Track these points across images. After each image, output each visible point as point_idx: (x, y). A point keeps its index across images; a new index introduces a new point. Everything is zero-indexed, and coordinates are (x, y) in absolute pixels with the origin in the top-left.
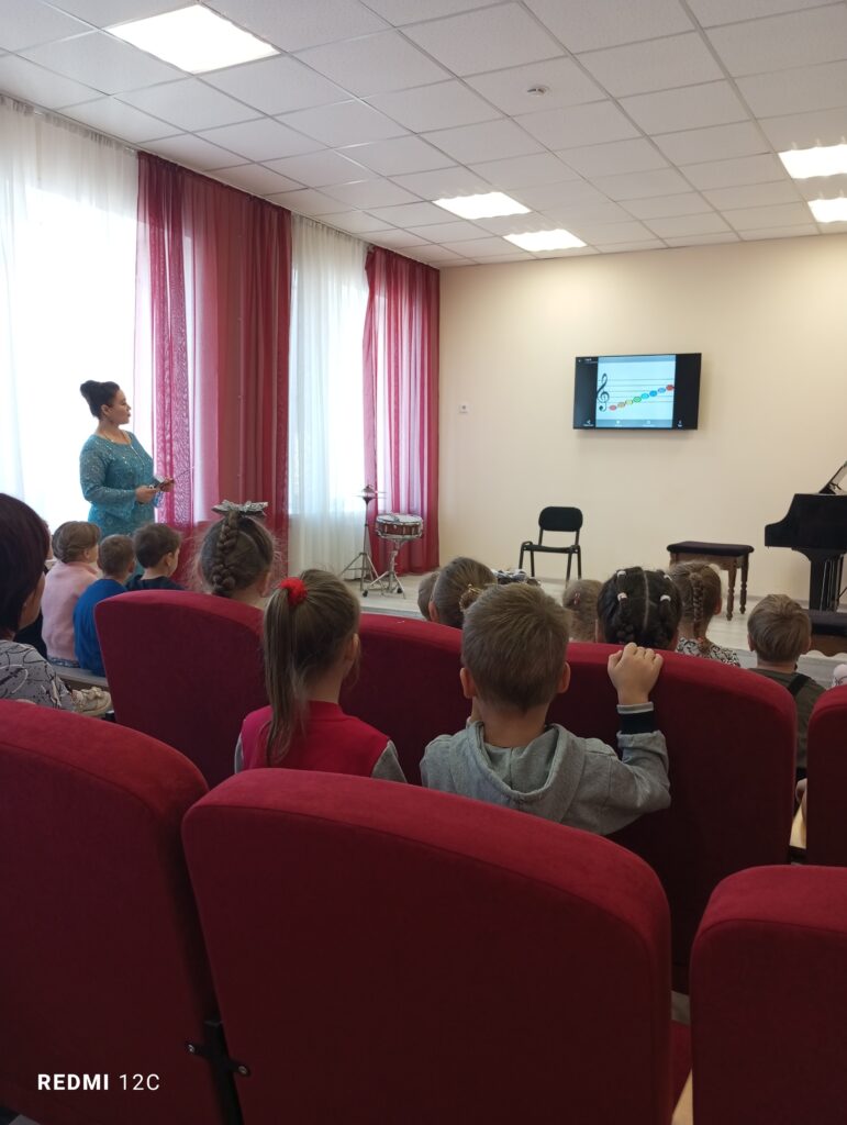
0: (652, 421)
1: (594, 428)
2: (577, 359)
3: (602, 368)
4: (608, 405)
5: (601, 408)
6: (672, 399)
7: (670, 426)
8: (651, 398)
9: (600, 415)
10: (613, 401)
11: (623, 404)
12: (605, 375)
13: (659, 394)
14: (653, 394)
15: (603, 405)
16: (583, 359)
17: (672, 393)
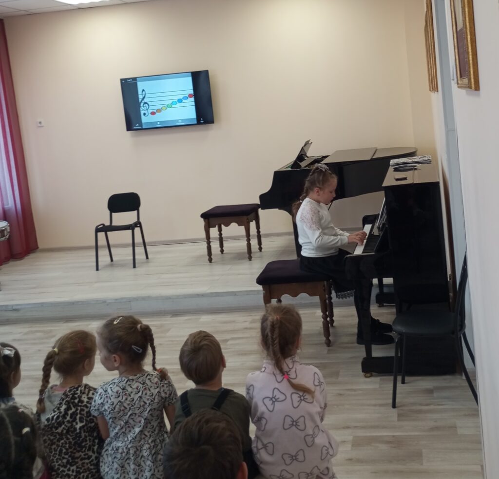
0: (183, 120)
1: (142, 129)
2: (122, 80)
3: (141, 86)
4: (150, 112)
5: (145, 114)
6: (193, 103)
7: (196, 123)
8: (179, 105)
9: (144, 120)
10: (153, 108)
11: (159, 111)
12: (143, 90)
13: (184, 101)
14: (180, 101)
15: (146, 112)
16: (125, 80)
17: (193, 99)
